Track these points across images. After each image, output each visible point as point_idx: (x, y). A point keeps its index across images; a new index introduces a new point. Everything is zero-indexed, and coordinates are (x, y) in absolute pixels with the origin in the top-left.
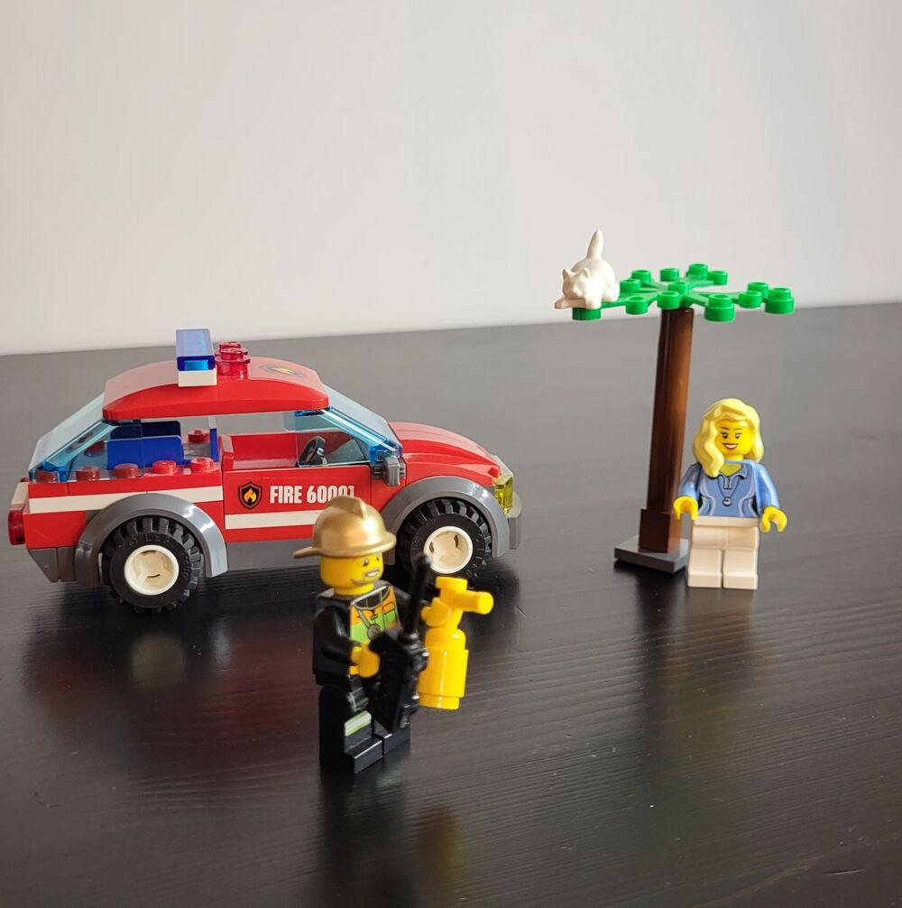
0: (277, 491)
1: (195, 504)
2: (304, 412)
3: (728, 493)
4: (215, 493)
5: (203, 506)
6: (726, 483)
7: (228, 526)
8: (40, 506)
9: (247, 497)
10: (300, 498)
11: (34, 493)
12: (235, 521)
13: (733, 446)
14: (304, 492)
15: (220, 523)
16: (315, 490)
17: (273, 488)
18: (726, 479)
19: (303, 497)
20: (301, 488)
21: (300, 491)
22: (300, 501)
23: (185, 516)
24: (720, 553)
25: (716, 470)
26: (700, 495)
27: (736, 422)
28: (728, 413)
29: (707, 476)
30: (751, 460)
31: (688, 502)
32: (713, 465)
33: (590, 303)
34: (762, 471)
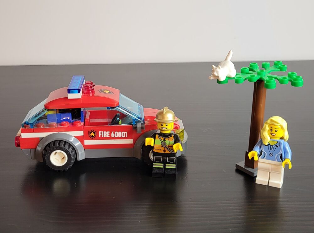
0: (101, 133)
1: (74, 136)
2: (110, 107)
3: (272, 152)
4: (81, 133)
5: (77, 137)
6: (271, 148)
7: (85, 144)
8: (25, 136)
9: (91, 135)
10: (109, 135)
11: (23, 131)
12: (88, 142)
13: (274, 135)
14: (110, 133)
15: (83, 143)
16: (114, 133)
17: (100, 132)
18: (271, 146)
19: (110, 135)
20: (109, 132)
21: (109, 133)
22: (109, 137)
23: (71, 141)
24: (269, 173)
25: (267, 142)
26: (261, 151)
27: (276, 125)
28: (273, 122)
29: (264, 145)
30: (283, 140)
31: (254, 154)
32: (265, 141)
33: (220, 79)
34: (286, 145)
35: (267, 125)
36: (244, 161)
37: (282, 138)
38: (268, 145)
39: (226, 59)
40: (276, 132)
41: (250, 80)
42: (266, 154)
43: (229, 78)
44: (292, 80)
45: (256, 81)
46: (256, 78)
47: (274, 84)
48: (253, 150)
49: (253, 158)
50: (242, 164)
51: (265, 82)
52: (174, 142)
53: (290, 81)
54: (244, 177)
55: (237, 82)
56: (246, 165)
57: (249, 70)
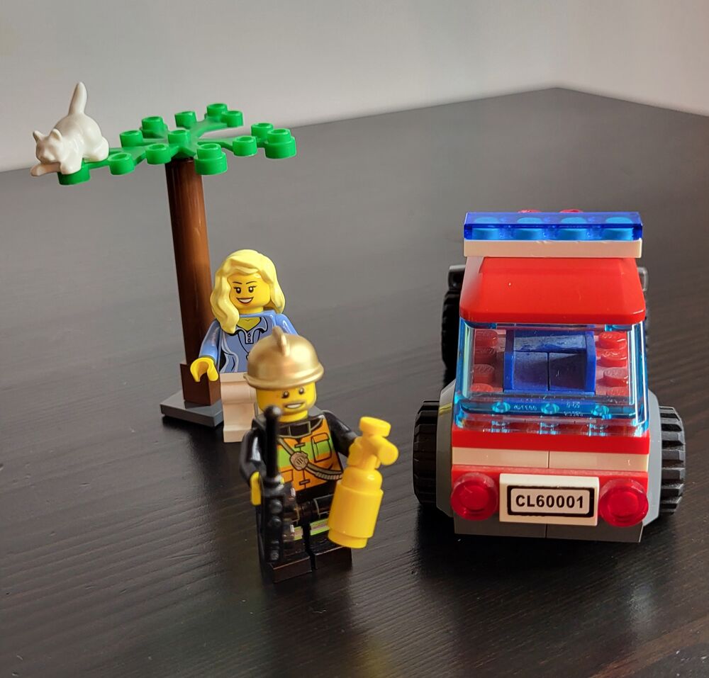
6: (247, 338)
13: (249, 300)
18: (247, 334)
25: (233, 326)
26: (222, 352)
27: (248, 274)
28: (239, 268)
29: (226, 333)
30: (273, 311)
31: (205, 364)
32: (228, 322)
33: (64, 168)
34: (284, 322)
35: (224, 280)
36: (181, 392)
37: (269, 307)
38: (237, 332)
39: (71, 110)
40: (251, 291)
41: (152, 160)
42: (237, 359)
43: (92, 164)
44: (267, 143)
45: (168, 160)
46: (168, 152)
47: (220, 159)
48: (200, 355)
49: (205, 377)
50: (177, 401)
51: (196, 157)
52: (330, 441)
53: (259, 145)
54: (191, 434)
55: (116, 170)
56: (189, 401)
57: (142, 135)
